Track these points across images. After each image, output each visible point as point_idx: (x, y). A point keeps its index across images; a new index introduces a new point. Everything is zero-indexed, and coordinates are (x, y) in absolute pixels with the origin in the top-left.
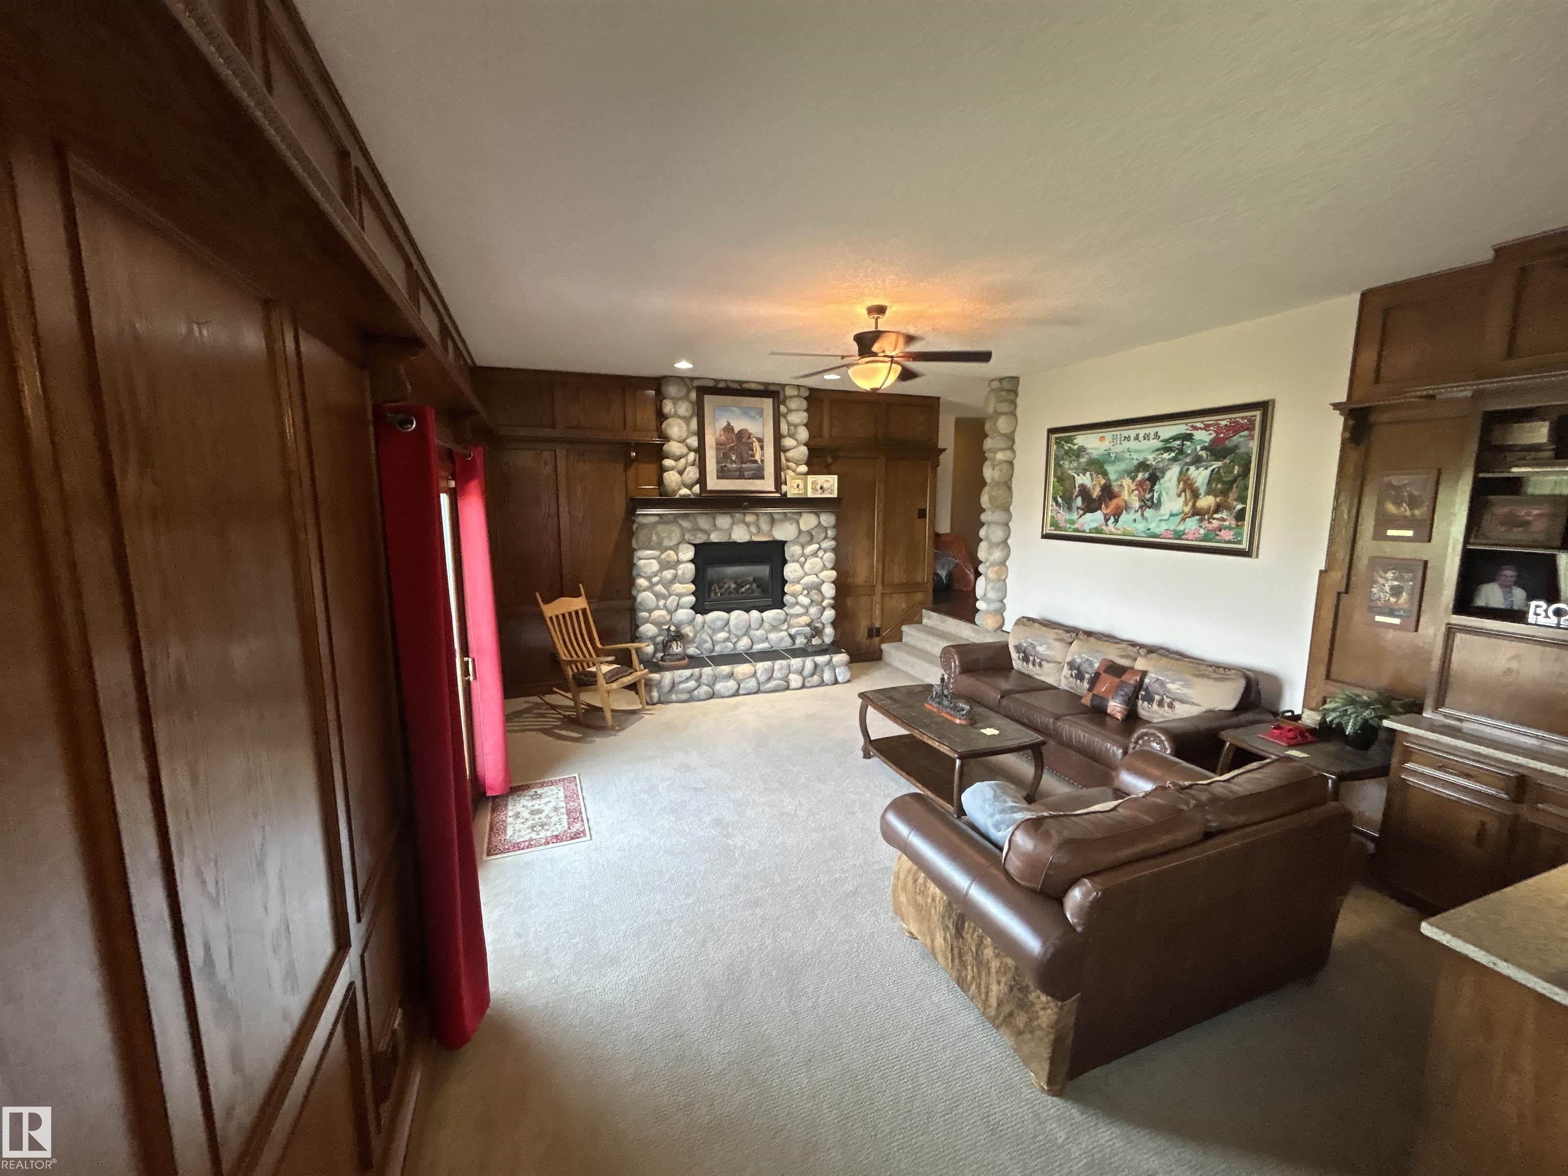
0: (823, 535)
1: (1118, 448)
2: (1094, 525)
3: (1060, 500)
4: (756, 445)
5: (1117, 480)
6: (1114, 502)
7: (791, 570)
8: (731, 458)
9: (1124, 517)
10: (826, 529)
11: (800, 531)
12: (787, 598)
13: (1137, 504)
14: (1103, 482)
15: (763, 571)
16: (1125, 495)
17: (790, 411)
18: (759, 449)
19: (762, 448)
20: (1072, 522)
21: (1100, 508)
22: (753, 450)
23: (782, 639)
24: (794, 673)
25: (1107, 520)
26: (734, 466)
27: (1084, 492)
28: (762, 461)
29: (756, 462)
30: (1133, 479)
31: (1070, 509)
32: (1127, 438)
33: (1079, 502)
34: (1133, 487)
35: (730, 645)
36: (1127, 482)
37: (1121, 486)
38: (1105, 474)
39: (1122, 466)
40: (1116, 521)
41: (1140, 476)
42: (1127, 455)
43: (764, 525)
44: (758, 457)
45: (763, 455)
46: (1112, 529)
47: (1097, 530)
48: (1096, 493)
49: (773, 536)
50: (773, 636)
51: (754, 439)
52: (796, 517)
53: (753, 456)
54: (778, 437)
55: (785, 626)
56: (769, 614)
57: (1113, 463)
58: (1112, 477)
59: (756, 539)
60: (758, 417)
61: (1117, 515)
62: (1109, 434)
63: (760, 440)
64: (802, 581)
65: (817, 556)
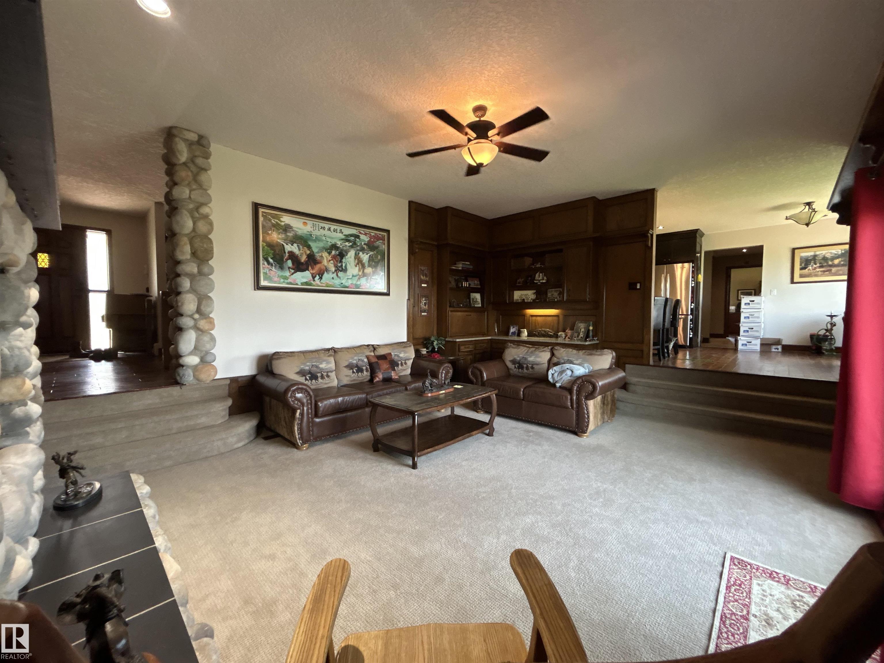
1: (317, 233)
2: (305, 280)
3: (271, 261)
5: (318, 252)
6: (318, 267)
9: (325, 275)
13: (333, 269)
14: (308, 252)
20: (286, 278)
21: (307, 269)
25: (314, 278)
27: (292, 256)
30: (330, 253)
31: (282, 268)
32: (324, 228)
33: (290, 263)
34: (330, 258)
36: (325, 254)
37: (322, 256)
38: (309, 247)
39: (321, 245)
40: (321, 278)
41: (333, 252)
42: (324, 238)
46: (317, 283)
47: (306, 283)
48: (303, 259)
57: (315, 241)
58: (315, 250)
62: (310, 222)
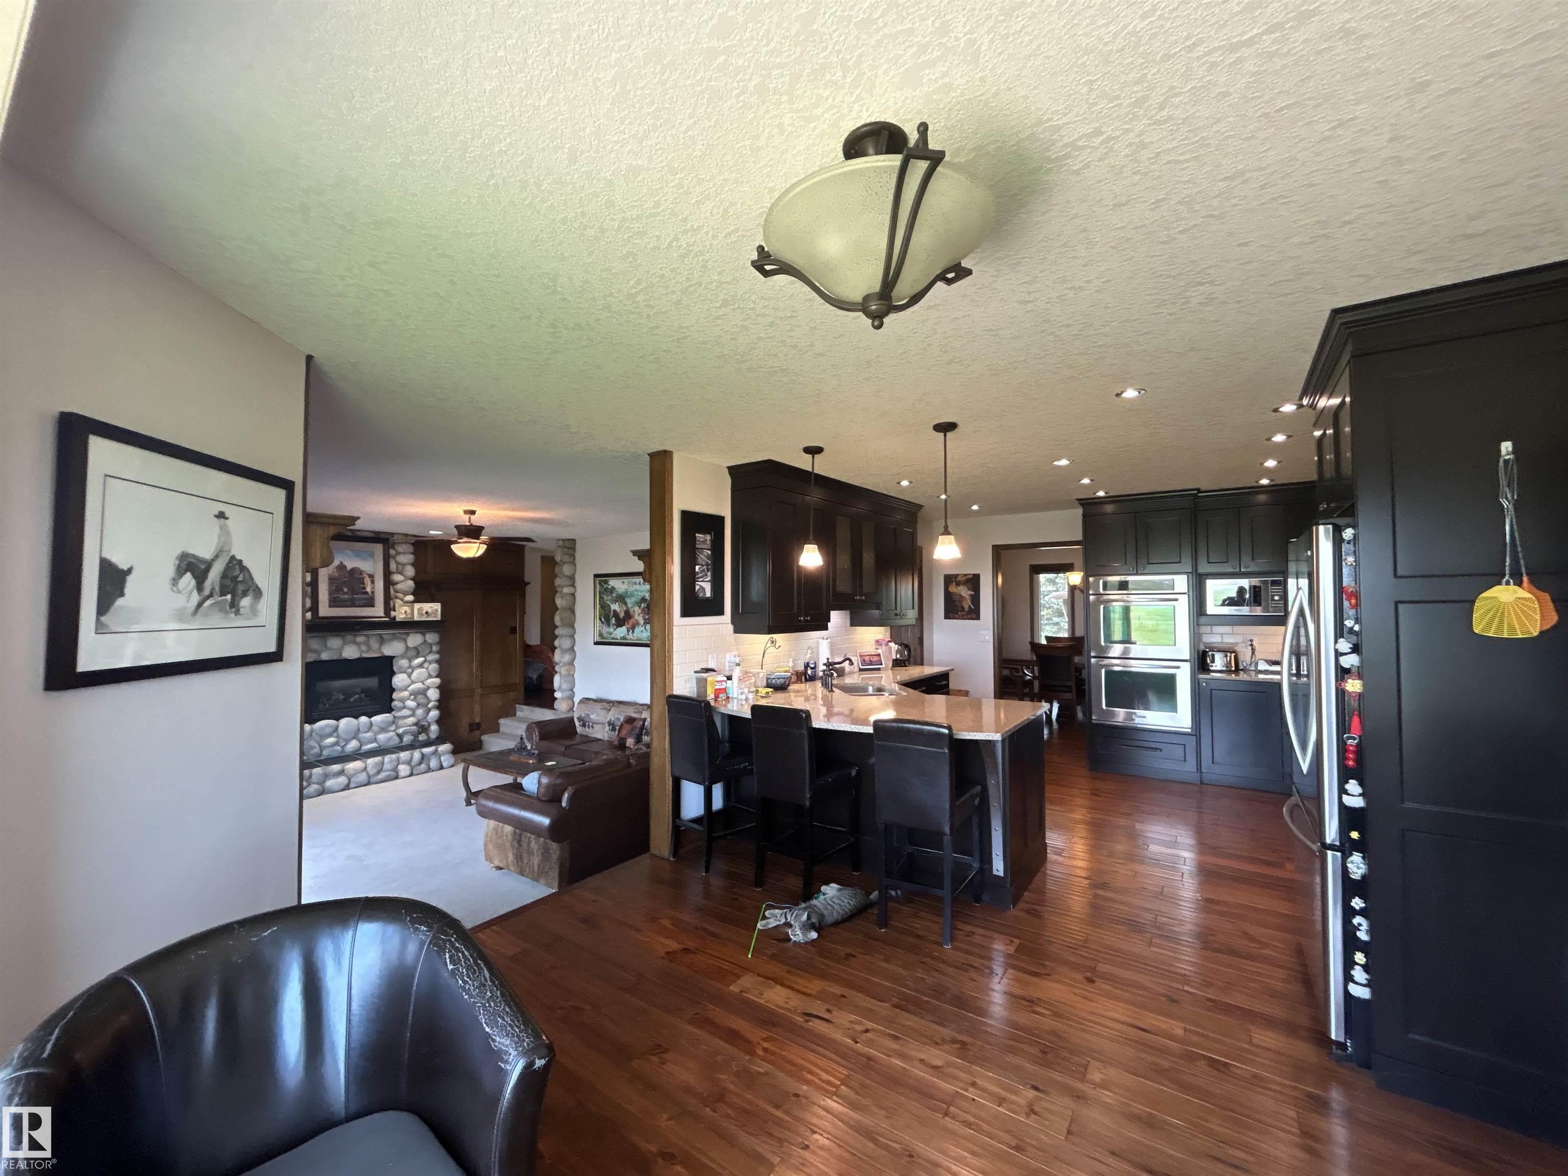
0: (428, 650)
1: (631, 589)
2: (622, 635)
3: (603, 619)
4: (367, 580)
5: (632, 608)
6: (631, 621)
7: (399, 680)
8: (343, 591)
9: (637, 630)
10: (431, 645)
11: (407, 648)
12: (394, 704)
13: (642, 622)
14: (625, 608)
15: (372, 682)
16: (636, 617)
17: (398, 553)
18: (369, 583)
19: (373, 582)
20: (611, 633)
21: (624, 625)
22: (364, 584)
23: (390, 739)
24: (402, 764)
25: (628, 631)
26: (347, 596)
27: (616, 614)
28: (373, 592)
29: (367, 593)
30: (640, 607)
31: (609, 625)
32: (635, 583)
33: (613, 621)
34: (640, 612)
35: (338, 748)
36: (636, 608)
37: (634, 611)
38: (626, 604)
39: (634, 599)
40: (633, 632)
41: (643, 605)
42: (636, 593)
43: (375, 645)
44: (369, 589)
45: (373, 588)
46: (632, 637)
47: (624, 638)
48: (622, 615)
49: (382, 652)
50: (382, 737)
51: (367, 576)
52: (405, 637)
53: (364, 588)
54: (387, 573)
55: (393, 728)
56: (378, 719)
57: (629, 597)
58: (629, 605)
59: (365, 655)
60: (369, 558)
61: (633, 628)
62: (626, 580)
63: (371, 577)
64: (410, 688)
65: (423, 668)
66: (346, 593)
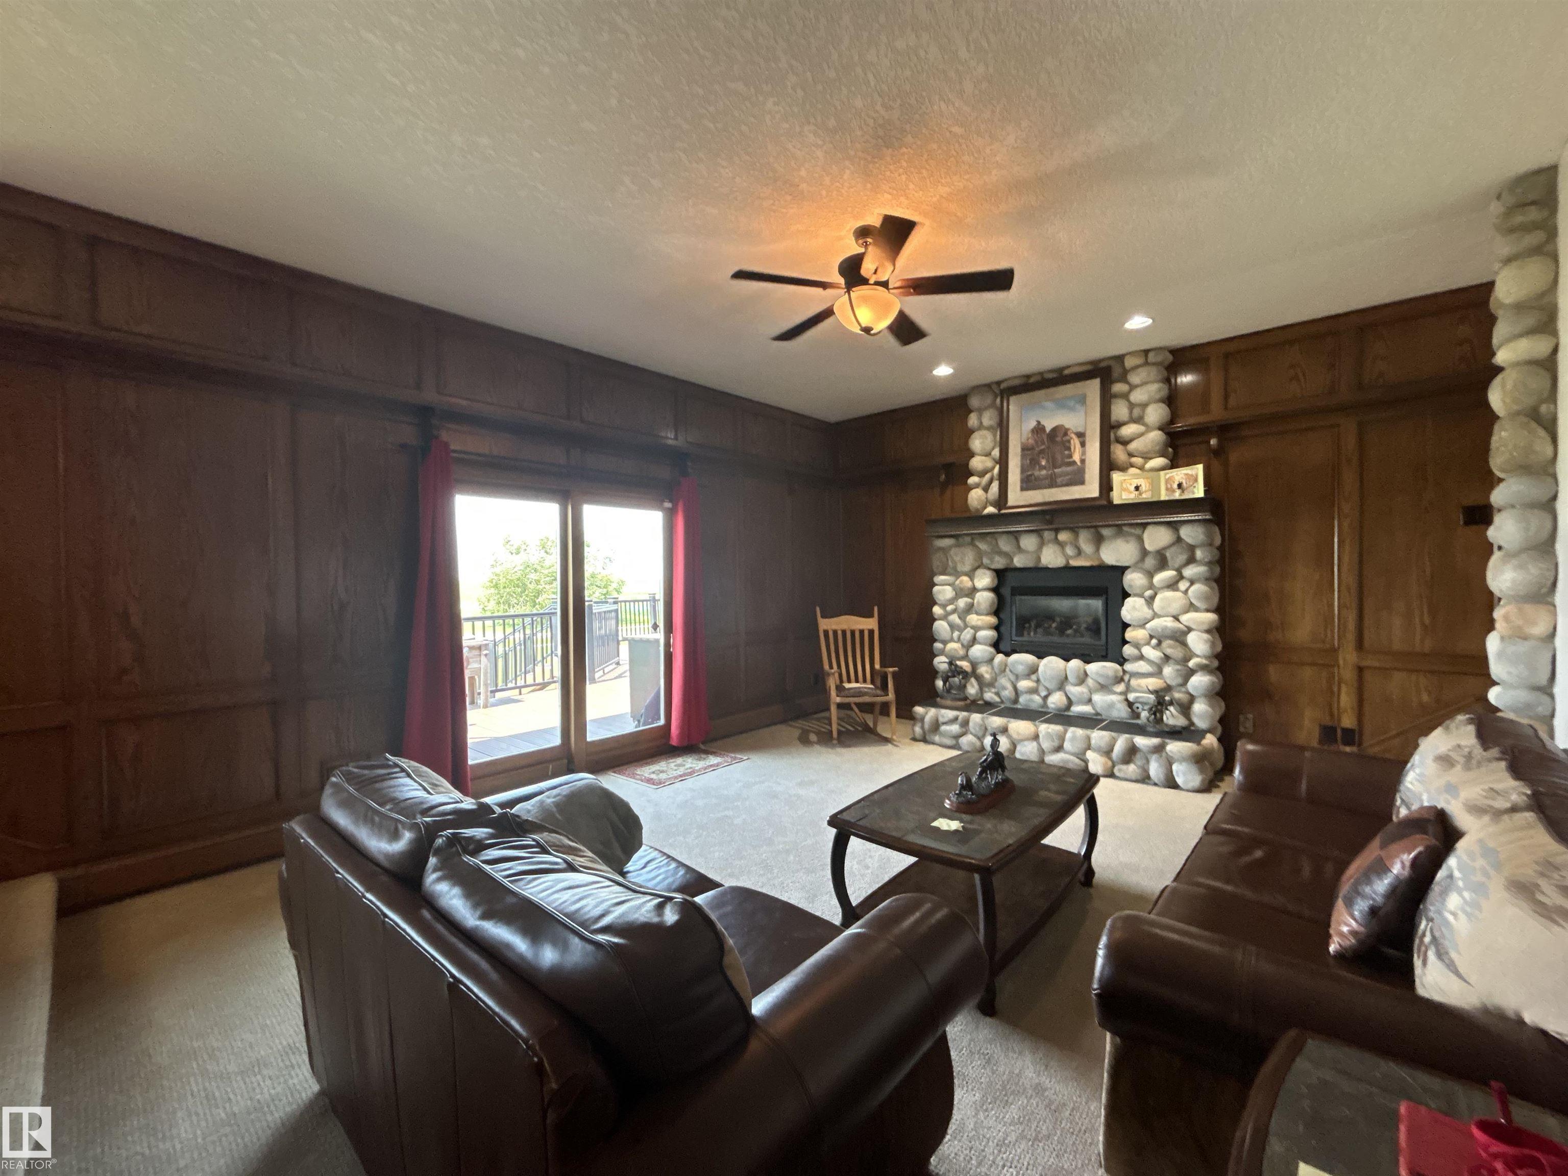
4: (1075, 442)
7: (1131, 610)
8: (1039, 463)
10: (1192, 548)
11: (1144, 553)
12: (1128, 650)
17: (1130, 388)
18: (1078, 445)
19: (1083, 444)
22: (1069, 449)
23: (1111, 706)
26: (1044, 472)
28: (1083, 461)
29: (1074, 463)
35: (1037, 699)
43: (1087, 547)
44: (1076, 457)
45: (1084, 453)
49: (1100, 559)
50: (1099, 699)
51: (1073, 436)
52: (1138, 531)
53: (1070, 456)
54: (1108, 428)
55: (1121, 688)
56: (1094, 668)
59: (1074, 563)
60: (1078, 406)
63: (1081, 435)
64: (1148, 626)
65: (1177, 590)
66: (1044, 468)
